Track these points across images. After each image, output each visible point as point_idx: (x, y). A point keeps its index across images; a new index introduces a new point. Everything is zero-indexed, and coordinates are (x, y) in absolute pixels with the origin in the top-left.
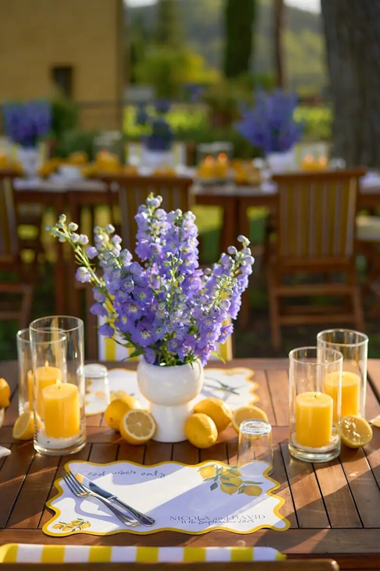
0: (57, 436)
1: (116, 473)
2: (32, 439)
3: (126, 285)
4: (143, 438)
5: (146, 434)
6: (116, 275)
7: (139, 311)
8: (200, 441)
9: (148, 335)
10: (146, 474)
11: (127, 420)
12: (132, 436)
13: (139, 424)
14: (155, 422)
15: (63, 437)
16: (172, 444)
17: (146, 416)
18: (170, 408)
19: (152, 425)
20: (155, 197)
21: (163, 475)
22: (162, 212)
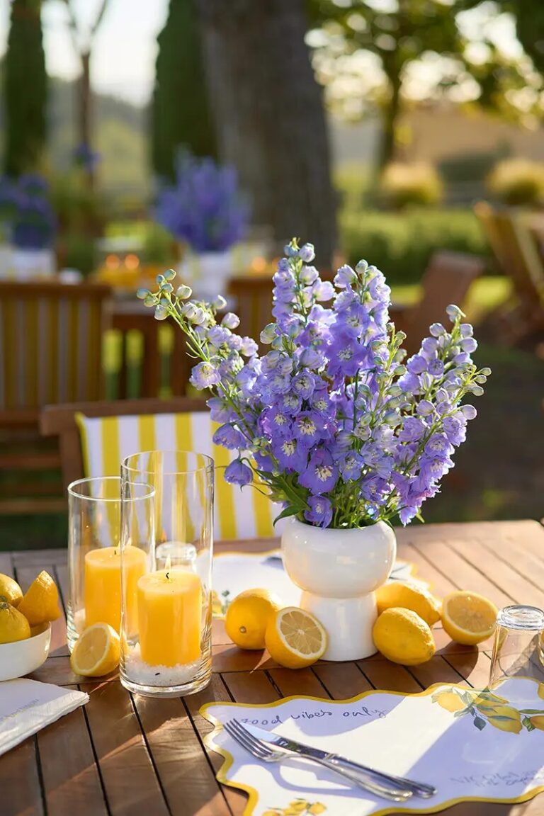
0: (170, 663)
1: (299, 717)
3: (299, 386)
5: (315, 648)
6: (287, 368)
7: (318, 431)
9: (329, 473)
10: (351, 714)
11: (282, 626)
12: (296, 652)
13: (301, 632)
14: (324, 629)
15: (182, 663)
16: (355, 662)
17: (307, 618)
18: (343, 601)
19: (320, 633)
20: (301, 245)
21: (381, 714)
22: (313, 272)
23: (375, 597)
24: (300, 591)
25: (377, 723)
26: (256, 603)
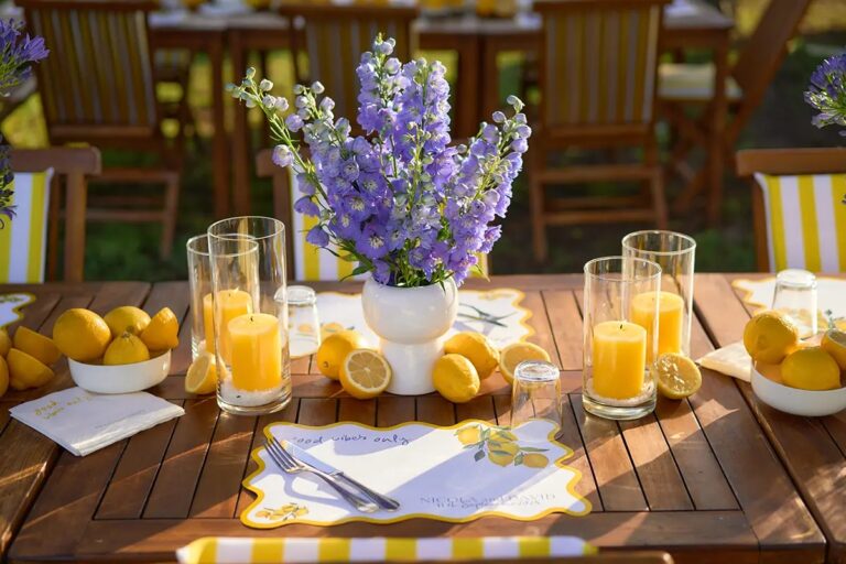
0: (250, 390)
1: (338, 439)
2: (214, 393)
3: (347, 170)
4: (374, 390)
5: (377, 384)
6: (333, 156)
7: (367, 207)
8: (456, 392)
9: (380, 242)
10: (381, 440)
11: (350, 364)
12: (358, 386)
13: (367, 370)
14: (390, 367)
15: (259, 390)
16: (416, 397)
17: (376, 358)
18: (410, 347)
19: (385, 371)
20: (385, 39)
21: (406, 441)
22: (395, 63)
23: (441, 343)
24: (378, 339)
25: (399, 448)
26: (338, 342)
